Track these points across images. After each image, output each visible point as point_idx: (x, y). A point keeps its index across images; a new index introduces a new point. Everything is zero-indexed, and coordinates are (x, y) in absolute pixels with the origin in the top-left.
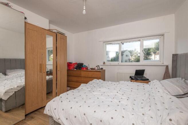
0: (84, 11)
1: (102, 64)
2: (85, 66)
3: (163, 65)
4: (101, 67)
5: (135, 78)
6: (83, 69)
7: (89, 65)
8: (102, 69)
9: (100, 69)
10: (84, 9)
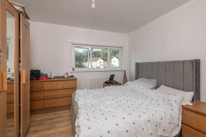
0: (93, 4)
1: (71, 70)
2: (42, 73)
3: (122, 70)
4: (70, 75)
5: (109, 82)
6: (43, 78)
7: (51, 72)
8: (72, 76)
9: (69, 77)
10: (93, 2)
